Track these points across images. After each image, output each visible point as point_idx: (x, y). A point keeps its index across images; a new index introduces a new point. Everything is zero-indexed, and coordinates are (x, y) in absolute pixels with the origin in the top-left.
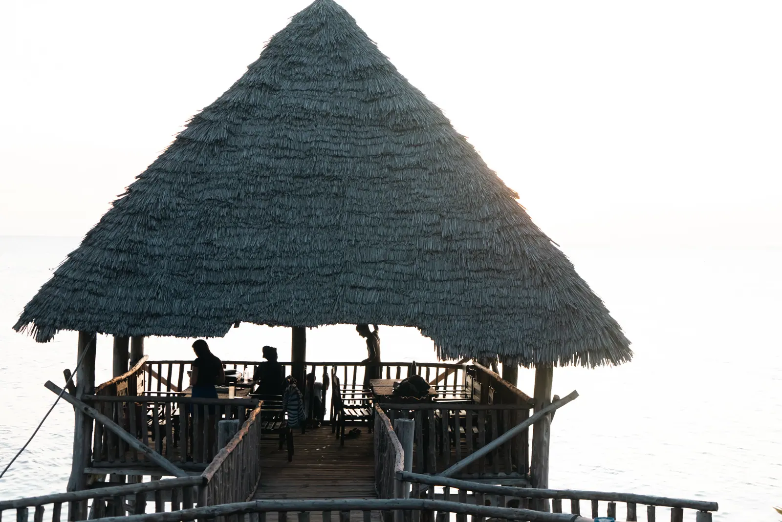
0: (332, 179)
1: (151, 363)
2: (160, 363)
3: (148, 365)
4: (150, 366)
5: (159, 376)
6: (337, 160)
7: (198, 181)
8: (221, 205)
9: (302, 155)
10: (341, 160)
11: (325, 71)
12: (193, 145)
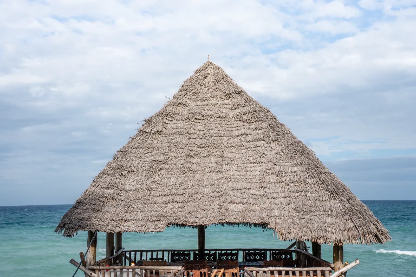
0: (217, 148)
1: (126, 252)
2: (130, 252)
3: (124, 253)
4: (125, 254)
5: (130, 259)
6: (218, 138)
7: (149, 152)
8: (160, 163)
9: (201, 137)
10: (221, 138)
11: (210, 96)
12: (146, 134)
